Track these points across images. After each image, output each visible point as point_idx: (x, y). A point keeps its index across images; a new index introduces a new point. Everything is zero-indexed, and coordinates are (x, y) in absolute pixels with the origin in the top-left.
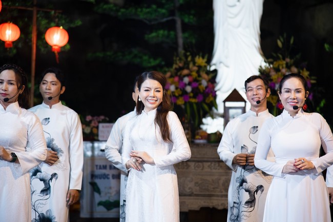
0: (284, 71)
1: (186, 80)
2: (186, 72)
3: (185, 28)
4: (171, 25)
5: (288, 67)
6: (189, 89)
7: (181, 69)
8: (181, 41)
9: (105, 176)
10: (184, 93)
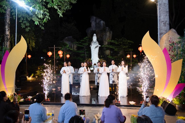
3: (87, 54)
4: (84, 53)
5: (103, 60)
6: (88, 63)
7: (87, 60)
8: (86, 56)
9: (76, 77)
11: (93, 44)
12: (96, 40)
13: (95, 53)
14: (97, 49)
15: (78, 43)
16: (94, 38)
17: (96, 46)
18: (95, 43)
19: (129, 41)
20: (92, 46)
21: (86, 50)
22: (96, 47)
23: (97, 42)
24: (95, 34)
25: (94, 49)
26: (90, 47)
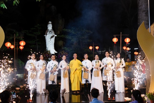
0: (63, 53)
1: (47, 55)
2: (47, 53)
3: (38, 45)
4: (35, 44)
5: (64, 52)
7: (46, 53)
10: (47, 57)
11: (48, 33)
12: (52, 29)
14: (53, 39)
15: (28, 31)
16: (50, 26)
17: (52, 35)
18: (51, 33)
19: (87, 31)
20: (48, 36)
21: (38, 40)
22: (52, 37)
23: (52, 31)
24: (50, 22)
25: (50, 40)
26: (45, 36)
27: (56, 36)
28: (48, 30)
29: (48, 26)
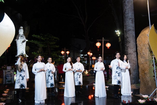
11: (19, 38)
12: (23, 34)
13: (22, 48)
16: (21, 31)
17: (23, 40)
18: (22, 37)
19: (55, 38)
20: (19, 40)
22: (23, 42)
23: (23, 36)
24: (22, 27)
25: (21, 44)
26: (16, 41)
27: (27, 40)
28: (19, 35)
29: (19, 31)
